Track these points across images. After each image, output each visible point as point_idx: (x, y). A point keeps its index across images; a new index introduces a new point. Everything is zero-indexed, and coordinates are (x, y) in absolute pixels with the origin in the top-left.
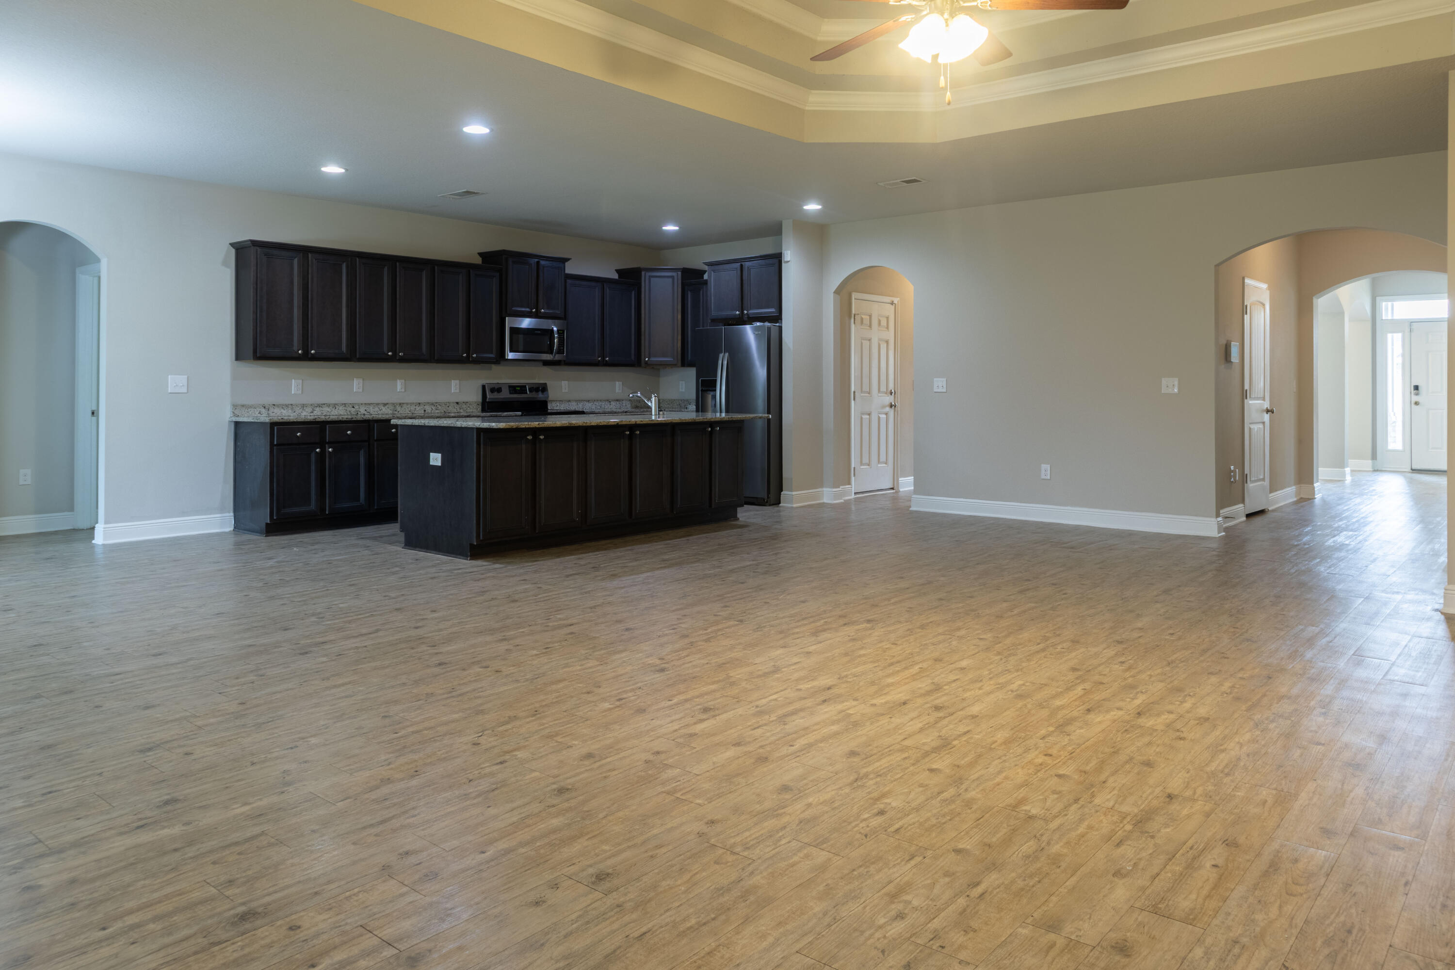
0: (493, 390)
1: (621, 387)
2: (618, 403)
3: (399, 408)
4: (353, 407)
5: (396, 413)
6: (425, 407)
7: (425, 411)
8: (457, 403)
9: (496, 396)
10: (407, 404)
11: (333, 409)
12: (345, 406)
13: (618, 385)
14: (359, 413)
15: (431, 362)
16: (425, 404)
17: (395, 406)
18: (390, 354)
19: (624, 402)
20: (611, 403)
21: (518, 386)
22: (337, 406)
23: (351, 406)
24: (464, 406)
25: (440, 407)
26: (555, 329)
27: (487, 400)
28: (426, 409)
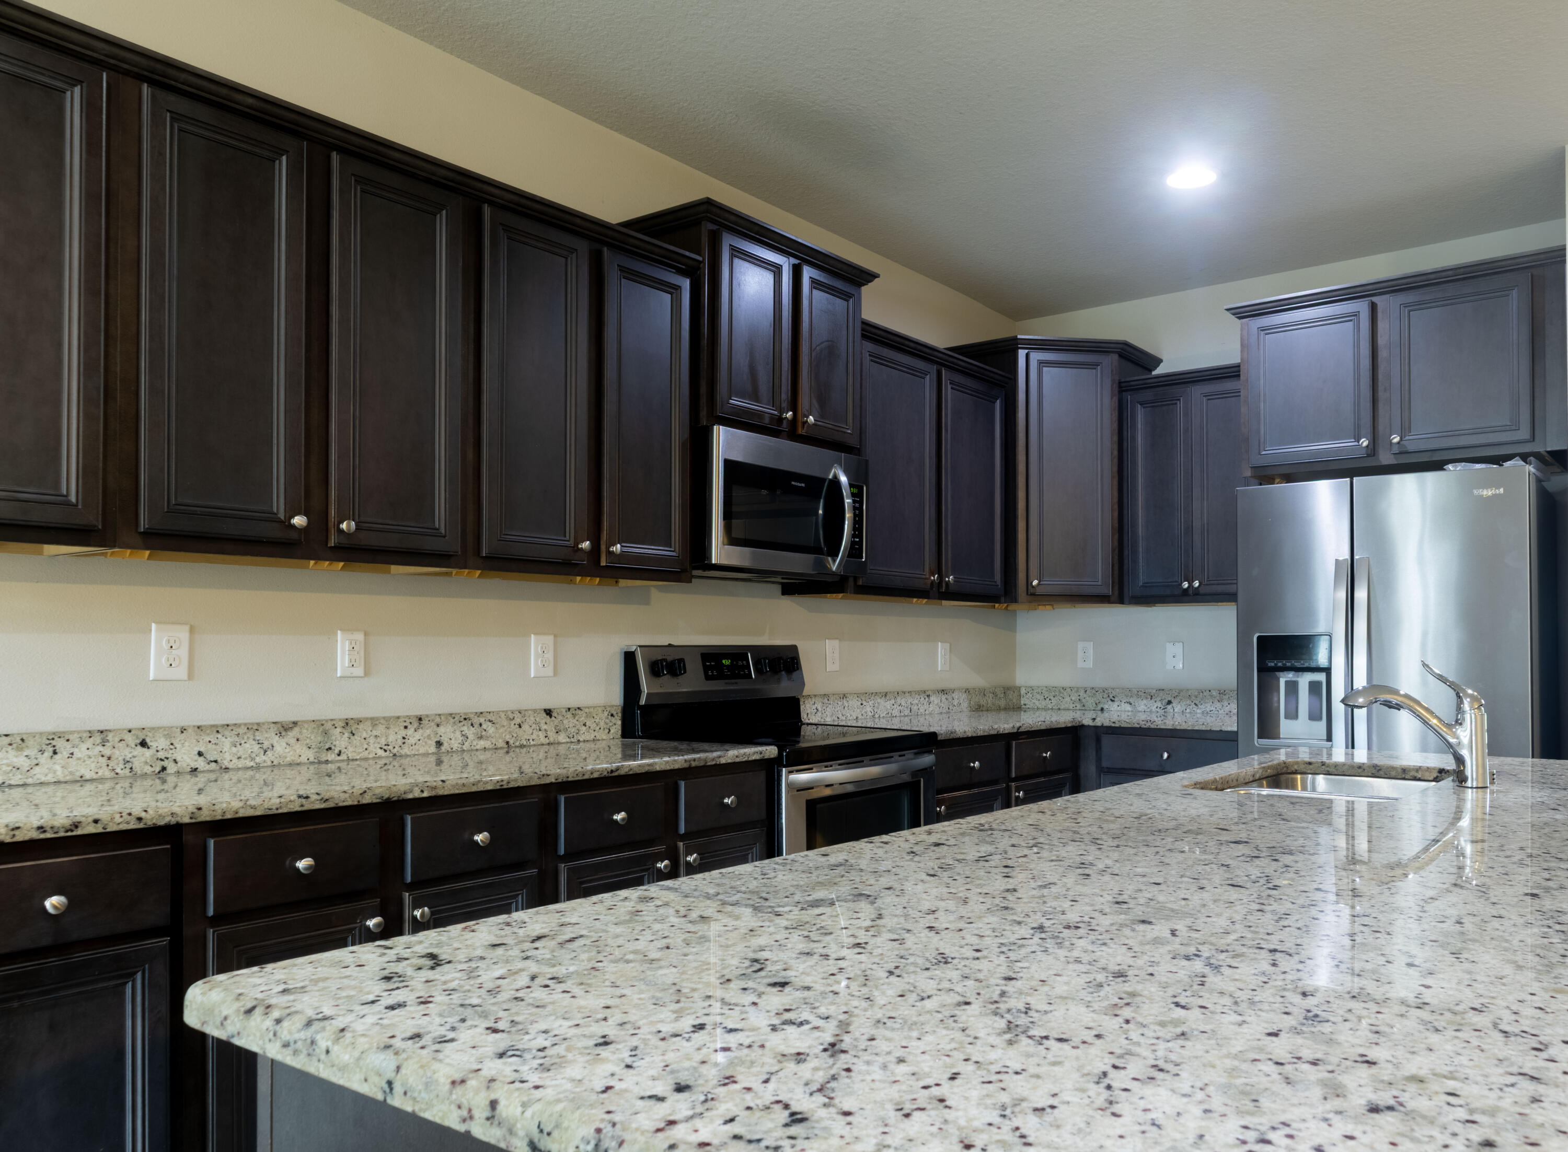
0: (656, 669)
1: (948, 657)
2: (944, 697)
3: (341, 741)
4: (143, 744)
5: (331, 756)
6: (441, 730)
7: (439, 744)
8: (549, 712)
9: (668, 686)
10: (374, 721)
11: (44, 759)
12: (104, 743)
13: (941, 649)
14: (171, 768)
15: (462, 563)
16: (439, 720)
17: (326, 733)
18: (299, 521)
19: (955, 695)
20: (932, 699)
21: (726, 656)
22: (60, 743)
23: (131, 739)
24: (569, 722)
25: (491, 729)
26: (843, 479)
27: (643, 702)
28: (444, 739)
